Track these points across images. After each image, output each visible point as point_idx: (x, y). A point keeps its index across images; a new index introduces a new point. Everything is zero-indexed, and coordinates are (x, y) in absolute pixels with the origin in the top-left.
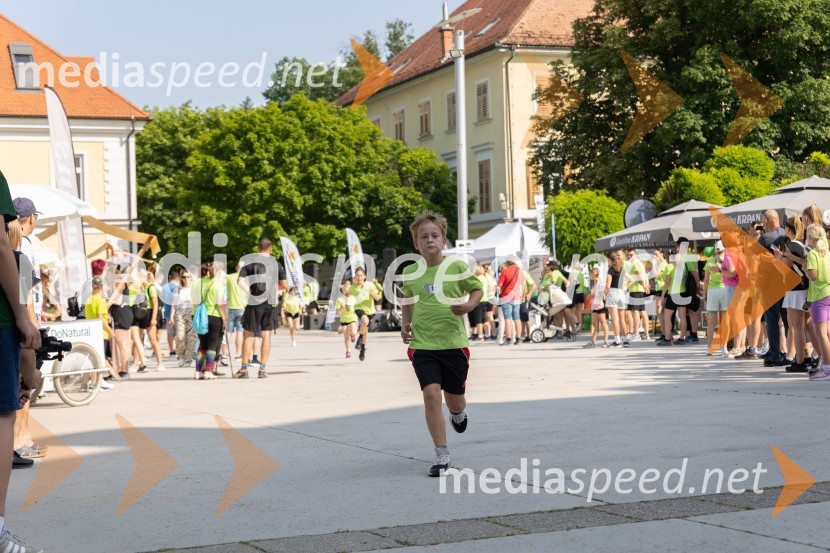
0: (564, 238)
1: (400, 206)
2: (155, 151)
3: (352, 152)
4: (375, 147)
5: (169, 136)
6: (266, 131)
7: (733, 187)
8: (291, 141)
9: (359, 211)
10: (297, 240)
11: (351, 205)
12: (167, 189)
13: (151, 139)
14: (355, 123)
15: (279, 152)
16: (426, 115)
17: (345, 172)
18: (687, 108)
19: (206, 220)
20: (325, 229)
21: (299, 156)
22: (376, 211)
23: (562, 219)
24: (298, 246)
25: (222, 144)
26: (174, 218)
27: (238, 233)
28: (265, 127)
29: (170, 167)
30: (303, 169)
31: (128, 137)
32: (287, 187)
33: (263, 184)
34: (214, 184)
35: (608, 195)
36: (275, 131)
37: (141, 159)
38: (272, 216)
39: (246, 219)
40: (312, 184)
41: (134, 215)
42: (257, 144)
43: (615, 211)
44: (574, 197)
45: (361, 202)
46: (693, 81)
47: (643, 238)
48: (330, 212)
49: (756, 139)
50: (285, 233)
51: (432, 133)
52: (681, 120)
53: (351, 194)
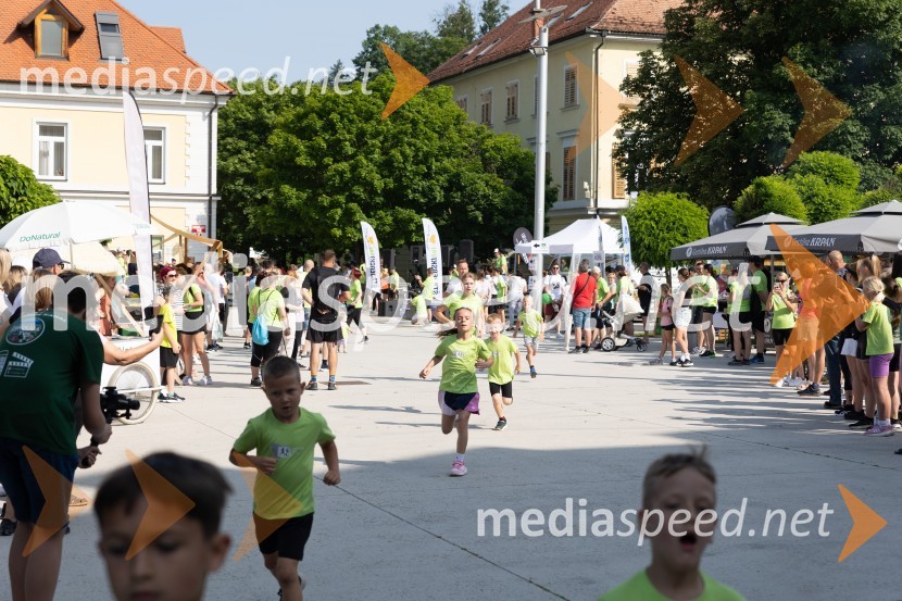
0: (642, 240)
1: (481, 193)
2: (237, 124)
3: (435, 135)
4: (460, 131)
5: (253, 111)
6: (349, 112)
7: (817, 195)
8: (374, 122)
9: (439, 196)
10: (376, 223)
11: (431, 190)
12: (248, 165)
13: (234, 113)
14: (440, 104)
15: (361, 134)
16: (513, 98)
17: (427, 155)
18: (776, 108)
19: (286, 199)
20: (405, 213)
21: (381, 138)
22: (457, 197)
23: (641, 221)
24: (376, 230)
25: (305, 123)
26: (255, 194)
27: (317, 214)
28: (348, 108)
29: (253, 142)
30: (385, 152)
31: (211, 112)
32: (368, 170)
33: (344, 166)
34: (295, 163)
35: (688, 199)
36: (359, 112)
37: (224, 133)
38: (352, 198)
39: (325, 200)
40: (393, 167)
41: (214, 191)
42: (339, 125)
43: (696, 215)
44: (654, 199)
45: (442, 187)
46: (784, 79)
47: (719, 250)
48: (411, 196)
49: (845, 142)
50: (364, 216)
51: (519, 116)
52: (770, 119)
53: (433, 179)
